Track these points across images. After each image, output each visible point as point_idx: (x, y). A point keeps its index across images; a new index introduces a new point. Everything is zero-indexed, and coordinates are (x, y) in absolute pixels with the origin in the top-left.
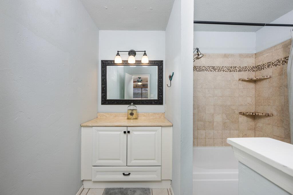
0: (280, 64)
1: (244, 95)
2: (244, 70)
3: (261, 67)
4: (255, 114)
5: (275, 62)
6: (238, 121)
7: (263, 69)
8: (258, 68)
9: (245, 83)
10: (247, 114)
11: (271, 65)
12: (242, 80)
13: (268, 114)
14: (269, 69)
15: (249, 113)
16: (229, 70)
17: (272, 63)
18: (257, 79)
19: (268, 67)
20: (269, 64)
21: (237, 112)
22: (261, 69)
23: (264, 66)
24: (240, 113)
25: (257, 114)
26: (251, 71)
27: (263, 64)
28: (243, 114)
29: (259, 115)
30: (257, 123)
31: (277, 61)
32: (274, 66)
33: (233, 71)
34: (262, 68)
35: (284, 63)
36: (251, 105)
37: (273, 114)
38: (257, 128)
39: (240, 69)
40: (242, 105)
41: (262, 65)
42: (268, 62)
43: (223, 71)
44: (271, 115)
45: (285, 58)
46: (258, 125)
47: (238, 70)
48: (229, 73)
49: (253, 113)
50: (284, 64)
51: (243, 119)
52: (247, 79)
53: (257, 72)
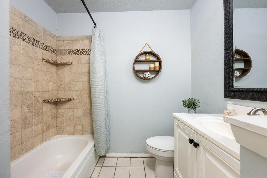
0: (79, 54)
1: (48, 80)
2: (47, 49)
3: (62, 52)
4: (60, 100)
5: (74, 51)
6: (42, 112)
7: (65, 55)
8: (59, 52)
9: (48, 65)
10: (52, 101)
11: (72, 53)
12: (46, 60)
13: (70, 98)
14: (70, 56)
15: (54, 100)
16: (31, 43)
17: (73, 51)
18: (61, 63)
19: (69, 54)
20: (70, 51)
21: (41, 100)
22: (62, 54)
23: (66, 52)
24: (44, 101)
25: (61, 99)
26: (54, 54)
27: (65, 50)
28: (48, 102)
29: (64, 100)
30: (59, 109)
31: (77, 51)
32: (74, 54)
33: (36, 45)
34: (64, 53)
35: (81, 53)
36: (53, 91)
37: (73, 98)
38: (59, 115)
39: (44, 46)
40: (46, 91)
41: (63, 50)
42: (69, 49)
43: (23, 40)
44: (73, 99)
45: (82, 50)
46: (60, 112)
47: (41, 46)
48: (30, 46)
49: (57, 100)
50: (81, 55)
51: (47, 108)
52: (51, 61)
53: (58, 56)
